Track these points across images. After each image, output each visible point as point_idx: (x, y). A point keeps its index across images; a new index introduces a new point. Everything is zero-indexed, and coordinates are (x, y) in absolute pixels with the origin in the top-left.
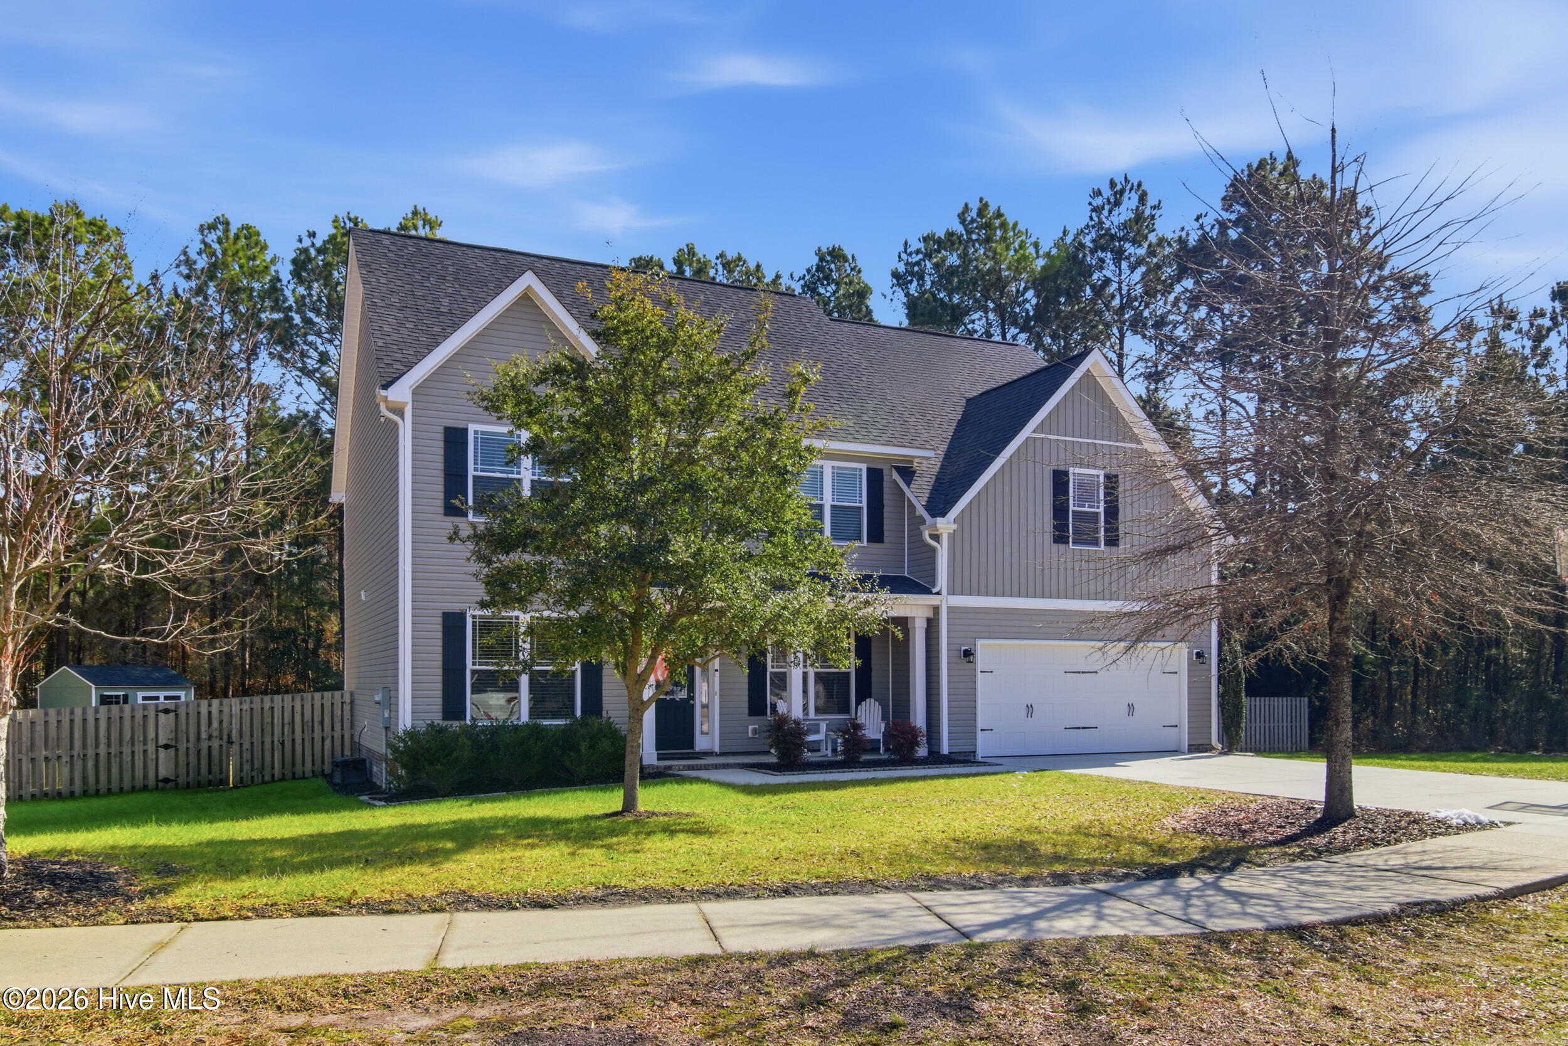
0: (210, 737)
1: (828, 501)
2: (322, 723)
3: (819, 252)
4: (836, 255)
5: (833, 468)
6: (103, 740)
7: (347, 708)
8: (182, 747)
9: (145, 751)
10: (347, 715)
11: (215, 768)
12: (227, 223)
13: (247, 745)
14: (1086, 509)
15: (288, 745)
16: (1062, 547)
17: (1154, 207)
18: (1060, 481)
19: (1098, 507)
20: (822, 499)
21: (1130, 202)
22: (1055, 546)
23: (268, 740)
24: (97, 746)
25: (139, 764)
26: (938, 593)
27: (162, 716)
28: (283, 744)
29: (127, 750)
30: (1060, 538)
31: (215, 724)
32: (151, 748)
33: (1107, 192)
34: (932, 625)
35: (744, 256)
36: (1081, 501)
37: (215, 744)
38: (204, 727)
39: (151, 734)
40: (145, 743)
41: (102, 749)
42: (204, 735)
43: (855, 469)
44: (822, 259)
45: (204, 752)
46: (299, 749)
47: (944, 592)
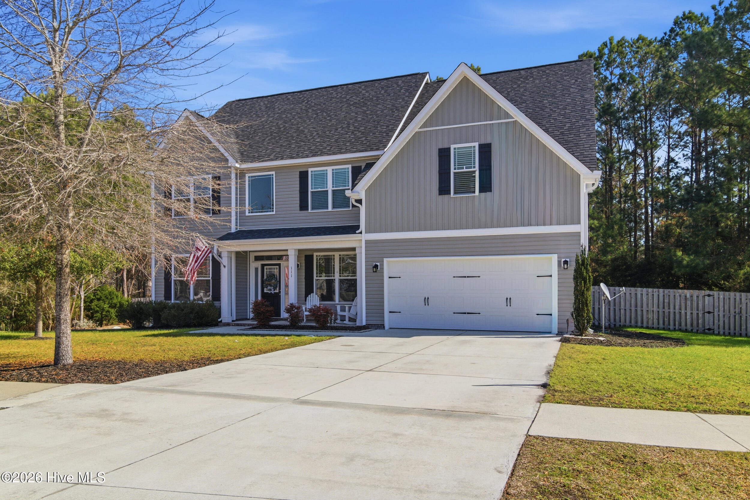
1: (330, 188)
5: (333, 170)
14: (465, 170)
16: (446, 197)
18: (444, 154)
19: (474, 167)
20: (327, 187)
22: (440, 197)
26: (361, 233)
30: (444, 190)
36: (460, 165)
43: (345, 169)
47: (363, 232)
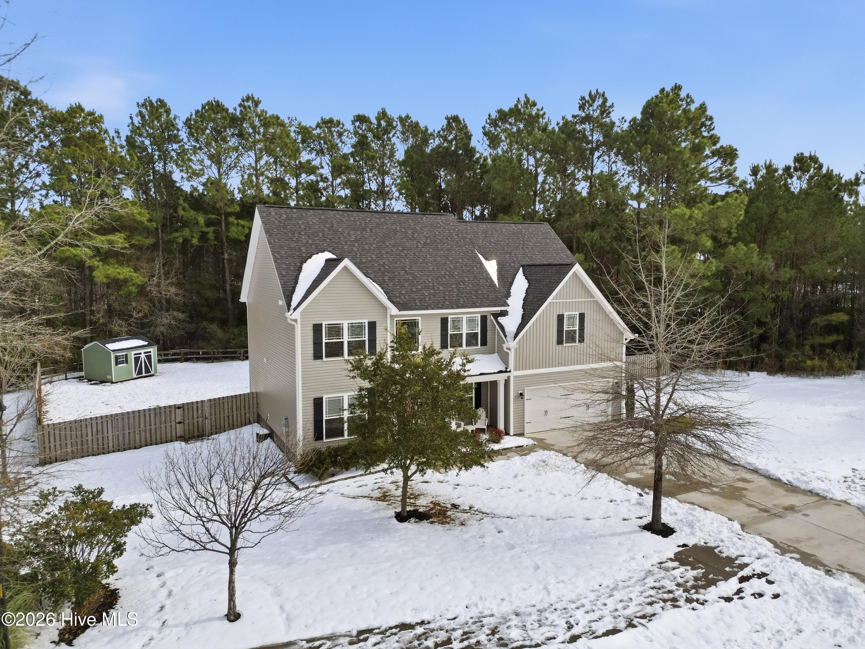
0: (198, 417)
1: (464, 331)
2: (245, 407)
3: (447, 118)
4: (456, 119)
5: (467, 317)
6: (153, 423)
7: (255, 399)
8: (186, 422)
9: (171, 426)
10: (255, 402)
11: (200, 430)
12: (150, 101)
13: (213, 419)
14: (571, 329)
15: (231, 417)
16: (560, 346)
17: (610, 107)
18: (560, 318)
19: (576, 327)
21: (599, 102)
22: (557, 346)
23: (222, 416)
24: (150, 426)
25: (169, 431)
26: (510, 372)
27: (177, 410)
28: (228, 417)
29: (163, 426)
30: (560, 342)
31: (200, 412)
32: (173, 424)
33: (587, 98)
34: (507, 382)
35: (410, 115)
36: (569, 325)
37: (200, 419)
38: (195, 413)
39: (173, 418)
40: (171, 422)
41: (153, 427)
42: (195, 416)
43: (476, 318)
44: (449, 123)
45: (196, 424)
46: (235, 418)
47: (512, 370)
